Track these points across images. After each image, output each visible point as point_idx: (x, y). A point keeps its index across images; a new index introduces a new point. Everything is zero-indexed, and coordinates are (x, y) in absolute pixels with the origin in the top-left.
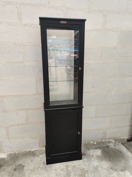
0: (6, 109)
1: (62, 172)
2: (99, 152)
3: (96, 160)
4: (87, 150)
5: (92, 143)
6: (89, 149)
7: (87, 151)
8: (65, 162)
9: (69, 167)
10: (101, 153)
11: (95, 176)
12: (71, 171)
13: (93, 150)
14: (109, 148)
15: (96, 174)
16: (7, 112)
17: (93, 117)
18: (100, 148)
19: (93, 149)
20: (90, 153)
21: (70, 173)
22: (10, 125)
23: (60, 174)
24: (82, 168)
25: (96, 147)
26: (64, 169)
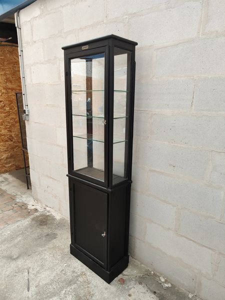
1: (69, 274)
4: (136, 280)
6: (141, 283)
7: (133, 282)
8: (87, 268)
9: (84, 276)
12: (78, 282)
13: (144, 290)
17: (169, 229)
18: (161, 298)
19: (148, 288)
20: (133, 289)
21: (75, 283)
23: (64, 274)
24: (92, 293)
25: (158, 290)
26: (77, 273)
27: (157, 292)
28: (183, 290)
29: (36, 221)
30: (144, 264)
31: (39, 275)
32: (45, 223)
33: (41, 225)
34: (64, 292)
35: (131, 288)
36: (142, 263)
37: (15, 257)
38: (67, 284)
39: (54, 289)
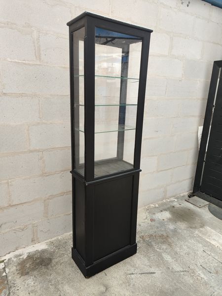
0: (46, 171)
2: (167, 214)
3: (170, 223)
5: (153, 206)
6: (154, 214)
10: (170, 214)
13: (159, 214)
14: (175, 208)
15: (178, 236)
16: (47, 176)
17: (154, 172)
18: (165, 210)
20: (159, 217)
21: (150, 243)
22: (50, 196)
24: (160, 235)
29: (33, 269)
31: (137, 265)
32: (46, 260)
33: (48, 264)
37: (103, 289)
38: (151, 248)
39: (154, 255)
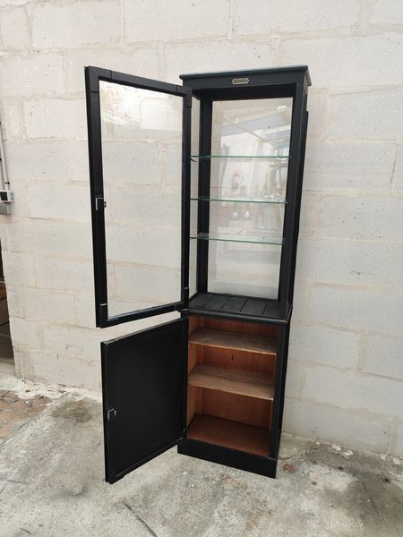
1: (202, 485)
2: (341, 482)
3: (317, 499)
4: (306, 461)
5: (339, 449)
6: (315, 463)
7: (304, 465)
8: (225, 467)
9: (229, 481)
10: (349, 486)
11: (285, 532)
12: (228, 492)
13: (325, 470)
14: (387, 486)
15: (291, 529)
17: (347, 369)
18: (353, 472)
19: (329, 466)
20: (311, 474)
21: (224, 495)
23: (195, 487)
24: (261, 500)
25: (342, 464)
26: (213, 479)
27: (343, 466)
28: (368, 453)
29: (66, 417)
30: (299, 435)
31: (153, 505)
32: (86, 416)
33: (82, 421)
34: (216, 515)
35: (309, 474)
36: (294, 436)
37: (77, 491)
38: (211, 501)
39: (197, 516)
